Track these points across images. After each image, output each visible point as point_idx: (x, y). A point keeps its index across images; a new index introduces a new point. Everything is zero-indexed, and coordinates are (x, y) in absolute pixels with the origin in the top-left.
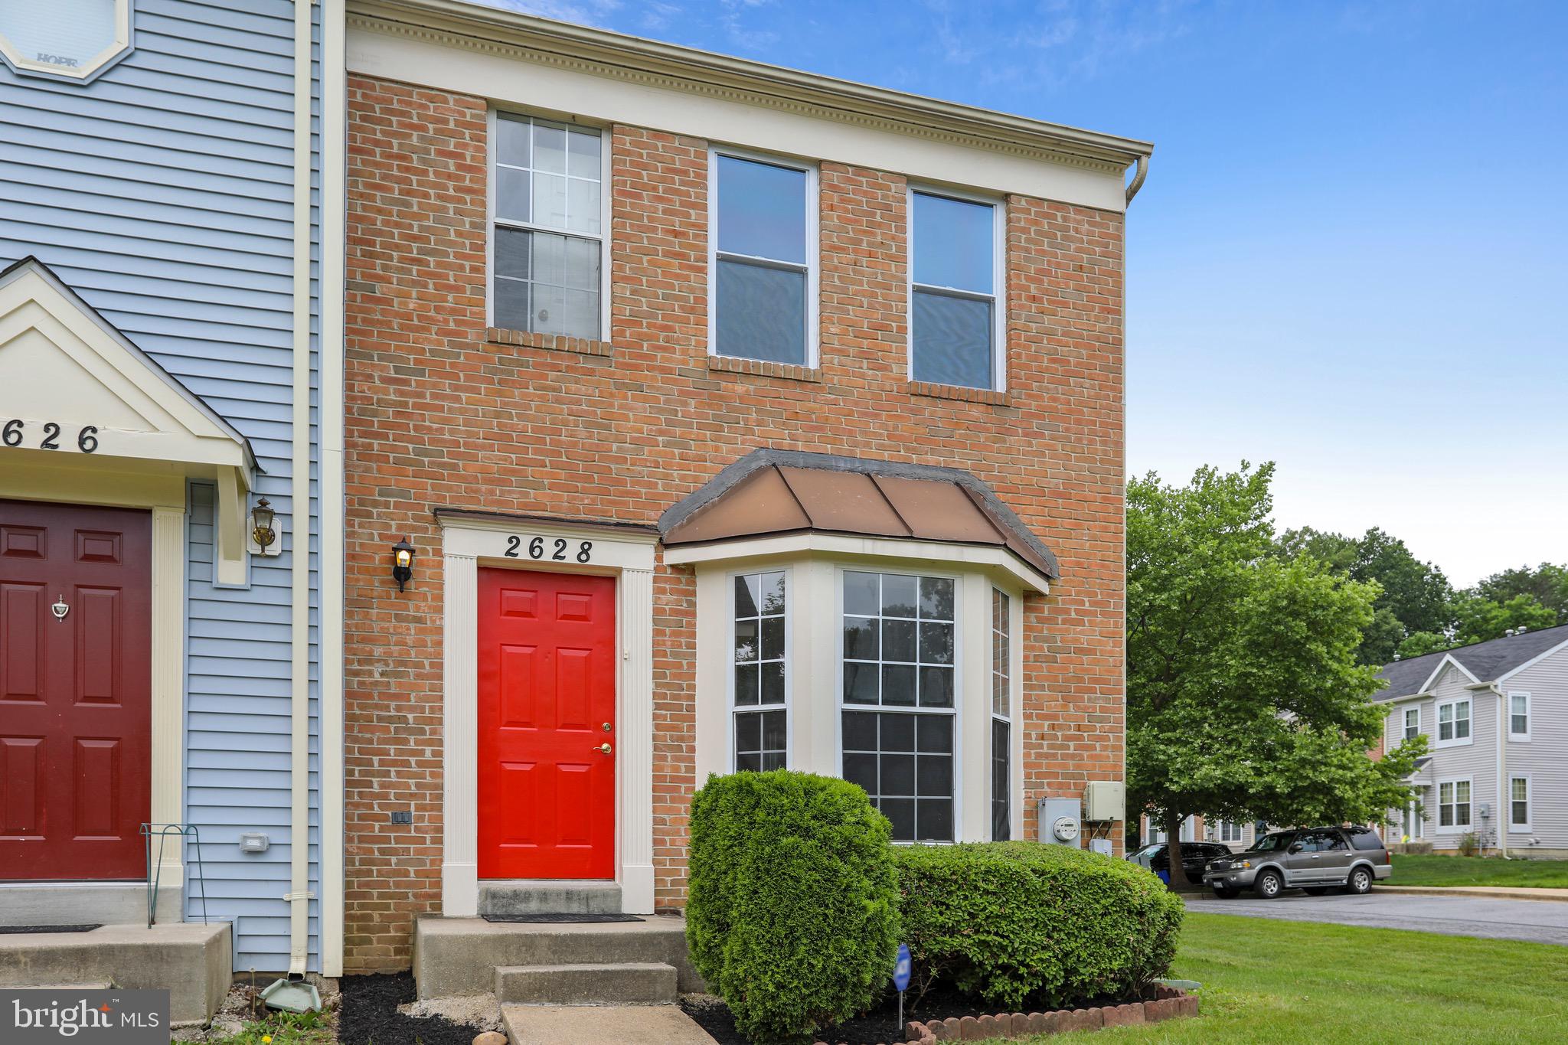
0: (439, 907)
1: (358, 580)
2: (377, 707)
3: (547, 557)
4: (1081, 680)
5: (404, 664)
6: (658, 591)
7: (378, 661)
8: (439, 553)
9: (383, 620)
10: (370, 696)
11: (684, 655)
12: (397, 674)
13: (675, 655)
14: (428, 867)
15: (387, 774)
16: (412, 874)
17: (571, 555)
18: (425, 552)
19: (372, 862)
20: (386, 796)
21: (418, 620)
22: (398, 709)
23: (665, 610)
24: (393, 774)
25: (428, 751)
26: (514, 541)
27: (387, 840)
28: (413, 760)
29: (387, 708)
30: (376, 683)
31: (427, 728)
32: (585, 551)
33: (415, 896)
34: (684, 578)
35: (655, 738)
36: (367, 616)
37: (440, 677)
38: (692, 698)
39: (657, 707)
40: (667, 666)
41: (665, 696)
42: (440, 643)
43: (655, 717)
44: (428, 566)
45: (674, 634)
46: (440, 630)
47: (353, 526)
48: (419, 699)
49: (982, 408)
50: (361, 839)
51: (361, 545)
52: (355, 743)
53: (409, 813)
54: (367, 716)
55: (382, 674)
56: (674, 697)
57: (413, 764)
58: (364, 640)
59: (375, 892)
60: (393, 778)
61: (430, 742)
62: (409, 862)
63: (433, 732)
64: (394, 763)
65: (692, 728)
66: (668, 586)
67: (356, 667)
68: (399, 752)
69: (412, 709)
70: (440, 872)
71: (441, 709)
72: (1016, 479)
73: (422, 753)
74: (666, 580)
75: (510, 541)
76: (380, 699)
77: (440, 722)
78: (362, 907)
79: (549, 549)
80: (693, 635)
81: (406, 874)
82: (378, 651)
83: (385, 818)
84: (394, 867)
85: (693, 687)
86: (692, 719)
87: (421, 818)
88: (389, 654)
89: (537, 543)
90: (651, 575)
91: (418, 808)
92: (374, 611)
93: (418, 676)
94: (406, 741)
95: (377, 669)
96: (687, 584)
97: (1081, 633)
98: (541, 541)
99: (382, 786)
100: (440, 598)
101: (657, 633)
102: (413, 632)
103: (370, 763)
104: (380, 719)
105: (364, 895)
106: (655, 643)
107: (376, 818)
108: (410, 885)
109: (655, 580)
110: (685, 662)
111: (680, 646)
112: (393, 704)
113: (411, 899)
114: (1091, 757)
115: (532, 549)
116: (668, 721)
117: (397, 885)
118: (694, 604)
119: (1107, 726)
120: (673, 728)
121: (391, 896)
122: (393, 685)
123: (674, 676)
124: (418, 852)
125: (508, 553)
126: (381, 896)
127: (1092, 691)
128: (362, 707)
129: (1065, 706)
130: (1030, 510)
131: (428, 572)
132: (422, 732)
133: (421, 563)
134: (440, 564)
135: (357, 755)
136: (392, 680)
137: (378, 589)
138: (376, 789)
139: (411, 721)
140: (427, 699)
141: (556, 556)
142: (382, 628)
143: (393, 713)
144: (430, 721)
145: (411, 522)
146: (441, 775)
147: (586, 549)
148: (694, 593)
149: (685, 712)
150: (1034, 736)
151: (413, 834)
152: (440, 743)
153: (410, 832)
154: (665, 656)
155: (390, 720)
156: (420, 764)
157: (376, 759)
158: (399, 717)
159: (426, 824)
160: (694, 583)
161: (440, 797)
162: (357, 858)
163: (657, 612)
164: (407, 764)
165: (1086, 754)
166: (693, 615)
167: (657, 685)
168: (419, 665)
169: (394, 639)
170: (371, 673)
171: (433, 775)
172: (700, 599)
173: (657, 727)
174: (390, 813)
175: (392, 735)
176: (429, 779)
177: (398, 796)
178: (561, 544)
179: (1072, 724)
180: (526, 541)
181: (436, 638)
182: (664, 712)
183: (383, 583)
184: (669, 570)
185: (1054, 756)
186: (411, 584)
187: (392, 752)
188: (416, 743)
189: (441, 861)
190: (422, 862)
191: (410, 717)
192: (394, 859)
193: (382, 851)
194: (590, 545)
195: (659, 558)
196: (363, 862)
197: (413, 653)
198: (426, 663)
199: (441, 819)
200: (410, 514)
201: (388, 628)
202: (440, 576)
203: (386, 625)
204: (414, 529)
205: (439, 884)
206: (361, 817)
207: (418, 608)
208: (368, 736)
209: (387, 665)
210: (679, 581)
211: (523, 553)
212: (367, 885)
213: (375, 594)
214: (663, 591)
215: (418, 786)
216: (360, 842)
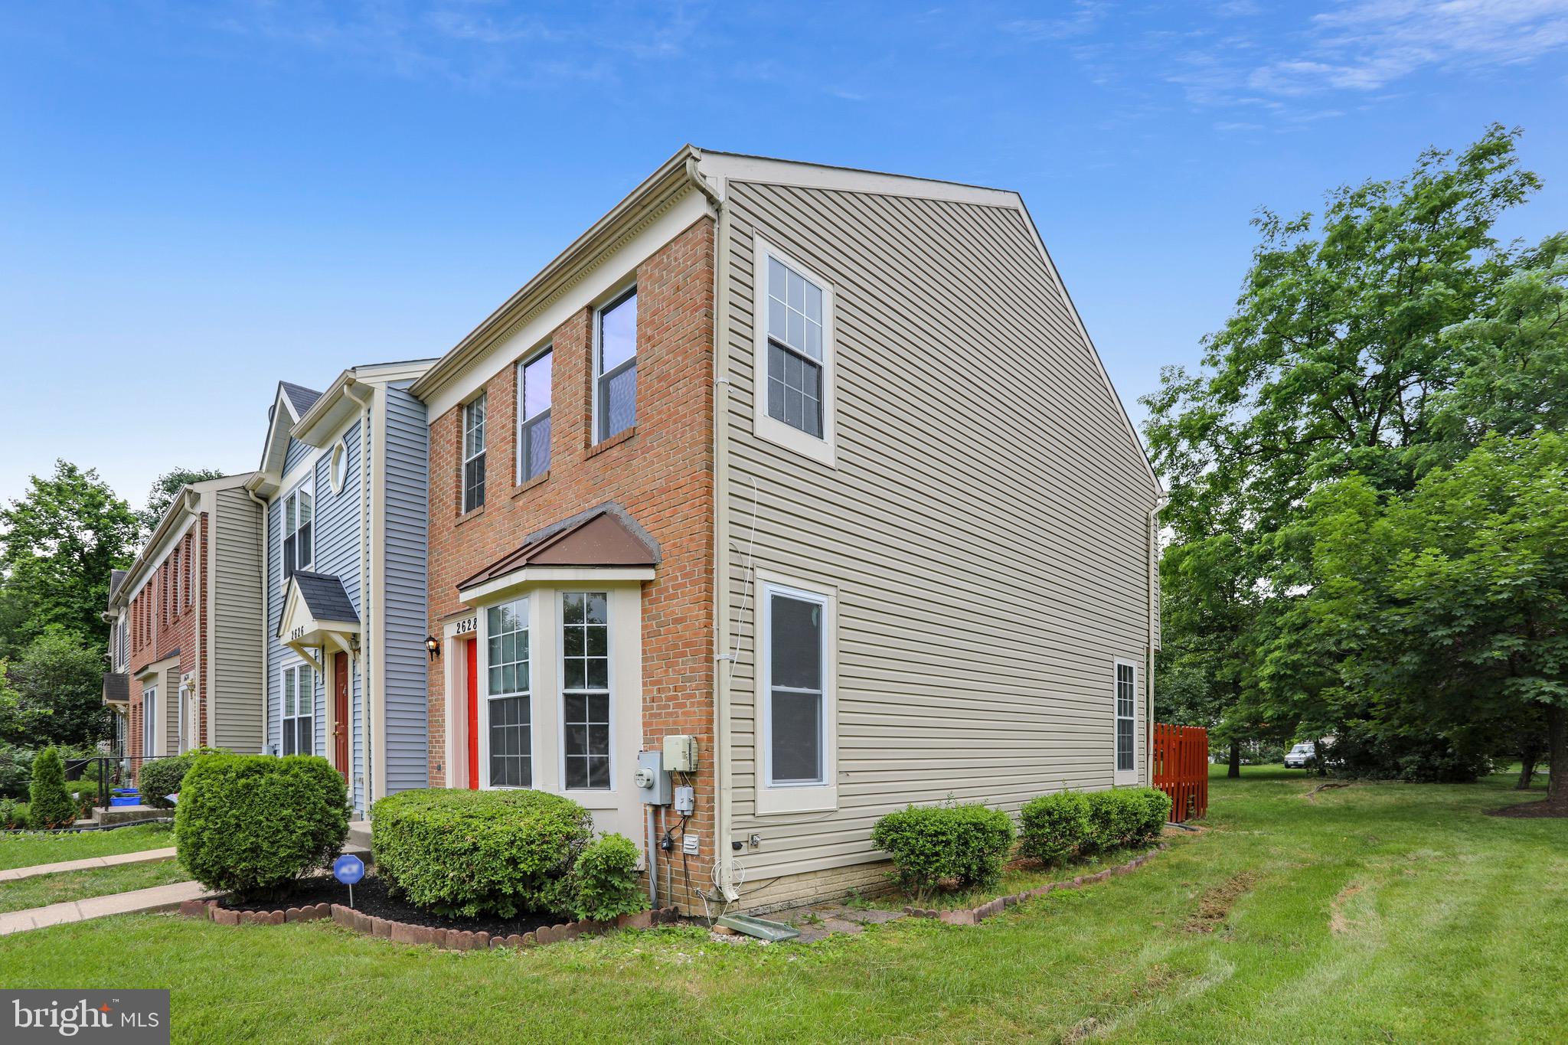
2: (434, 716)
4: (676, 646)
5: (439, 694)
7: (434, 694)
12: (438, 700)
15: (436, 747)
20: (436, 757)
26: (459, 625)
27: (437, 778)
28: (441, 740)
30: (434, 705)
36: (431, 674)
47: (428, 633)
49: (618, 447)
50: (431, 777)
52: (430, 733)
53: (441, 765)
55: (435, 700)
57: (441, 742)
58: (431, 685)
64: (438, 742)
67: (430, 698)
69: (441, 715)
72: (637, 492)
76: (435, 712)
79: (467, 626)
82: (434, 690)
92: (433, 672)
94: (440, 731)
97: (677, 605)
98: (465, 622)
99: (435, 752)
102: (441, 678)
112: (437, 714)
114: (684, 713)
115: (463, 627)
119: (694, 684)
125: (458, 632)
127: (683, 654)
129: (666, 671)
130: (645, 513)
134: (445, 644)
135: (431, 739)
136: (437, 703)
139: (441, 721)
141: (469, 629)
143: (437, 718)
150: (648, 699)
153: (441, 775)
155: (436, 721)
157: (434, 741)
165: (680, 711)
169: (437, 683)
170: (432, 701)
175: (437, 728)
179: (671, 686)
185: (660, 714)
186: (440, 656)
187: (437, 737)
193: (436, 783)
202: (445, 650)
206: (431, 768)
207: (442, 667)
209: (436, 696)
211: (461, 630)
216: (431, 779)
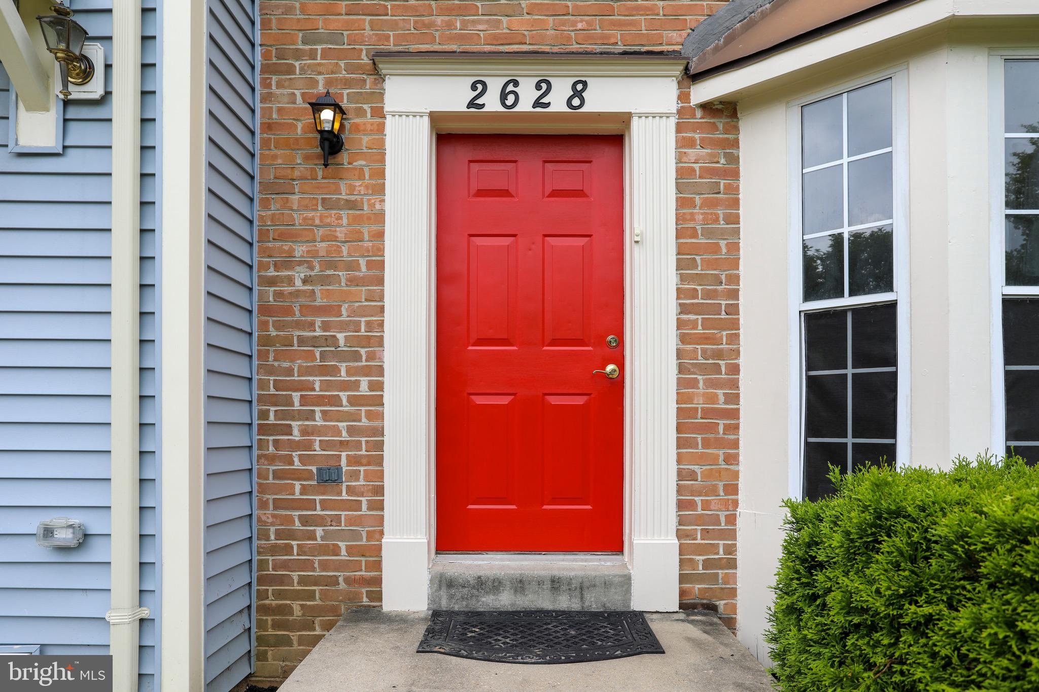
0: (377, 596)
1: (275, 157)
2: (298, 325)
3: (525, 105)
5: (333, 265)
6: (683, 144)
7: (300, 263)
8: (379, 113)
9: (306, 208)
10: (289, 311)
11: (723, 234)
12: (324, 280)
13: (707, 233)
14: (364, 542)
15: (310, 415)
16: (343, 552)
17: (558, 101)
18: (361, 112)
19: (291, 535)
20: (308, 446)
21: (352, 205)
22: (326, 326)
23: (694, 170)
24: (318, 415)
25: (364, 382)
26: (480, 87)
27: (311, 505)
28: (344, 396)
29: (311, 327)
30: (297, 294)
31: (363, 351)
32: (578, 94)
33: (347, 580)
34: (720, 123)
35: (680, 354)
36: (286, 204)
37: (380, 281)
38: (735, 294)
39: (684, 309)
40: (697, 249)
41: (693, 294)
42: (380, 235)
43: (680, 324)
44: (365, 132)
45: (707, 204)
46: (380, 217)
47: (269, 86)
48: (353, 312)
50: (278, 504)
51: (280, 110)
52: (271, 374)
53: (339, 468)
54: (286, 337)
55: (305, 281)
56: (708, 295)
57: (345, 402)
58: (282, 237)
59: (295, 575)
60: (319, 422)
61: (366, 371)
62: (340, 535)
63: (371, 357)
64: (320, 401)
65: (734, 338)
66: (697, 136)
67: (272, 273)
68: (326, 385)
69: (343, 326)
70: (379, 548)
71: (381, 324)
73: (356, 385)
74: (695, 127)
75: (474, 87)
76: (302, 315)
77: (380, 342)
78: (279, 595)
79: (527, 94)
80: (736, 203)
81: (336, 551)
82: (300, 250)
83: (308, 475)
84: (319, 541)
85: (735, 279)
86: (735, 325)
87: (355, 475)
88: (314, 254)
89: (510, 87)
90: (673, 121)
91: (352, 461)
92: (296, 197)
93: (352, 281)
94: (335, 371)
95: (299, 274)
96: (726, 132)
98: (516, 84)
99: (304, 431)
100: (381, 174)
101: (682, 203)
102: (345, 221)
103: (289, 401)
104: (302, 341)
105: (281, 580)
106: (679, 219)
107: (297, 475)
108: (342, 566)
109: (679, 128)
110: (723, 243)
111: (716, 221)
112: (318, 321)
113: (342, 585)
115: (503, 96)
116: (700, 330)
117: (324, 566)
118: (734, 159)
120: (706, 339)
121: (316, 581)
122: (318, 294)
123: (708, 264)
124: (351, 521)
125: (471, 104)
126: (303, 580)
128: (279, 326)
131: (365, 139)
132: (357, 357)
133: (356, 128)
134: (381, 128)
135: (272, 391)
136: (318, 289)
137: (301, 167)
138: (296, 436)
139: (342, 342)
140: (363, 312)
141: (537, 104)
142: (305, 219)
143: (318, 333)
144: (367, 341)
145: (344, 74)
146: (380, 416)
147: (578, 92)
148: (736, 144)
149: (723, 316)
151: (344, 496)
152: (380, 371)
153: (340, 494)
154: (694, 235)
155: (314, 342)
156: (353, 401)
157: (296, 396)
158: (326, 338)
159: (362, 482)
160: (736, 129)
161: (380, 446)
162: (272, 529)
163: (682, 173)
164: (336, 401)
166: (735, 174)
167: (683, 278)
168: (352, 266)
169: (320, 233)
170: (290, 281)
171: (370, 416)
172: (745, 153)
173: (683, 338)
174: (314, 469)
175: (318, 362)
176: (364, 422)
177: (324, 445)
178: (544, 86)
180: (495, 86)
181: (374, 228)
182: (692, 317)
183: (307, 158)
184: (699, 113)
186: (344, 157)
187: (317, 386)
188: (349, 373)
189: (382, 533)
190: (356, 535)
191: (341, 337)
192: (319, 531)
193: (305, 521)
194: (585, 84)
195: (683, 97)
196: (279, 535)
197: (345, 250)
198: (363, 262)
199: (380, 475)
200: (342, 64)
201: (313, 219)
202: (381, 144)
203: (310, 214)
204: (347, 83)
205: (377, 565)
206: (277, 475)
207: (351, 190)
208: (286, 364)
209: (312, 268)
210: (714, 127)
211: (492, 103)
212: (285, 565)
213: (297, 173)
214: (691, 143)
215: (351, 430)
216: (275, 508)
